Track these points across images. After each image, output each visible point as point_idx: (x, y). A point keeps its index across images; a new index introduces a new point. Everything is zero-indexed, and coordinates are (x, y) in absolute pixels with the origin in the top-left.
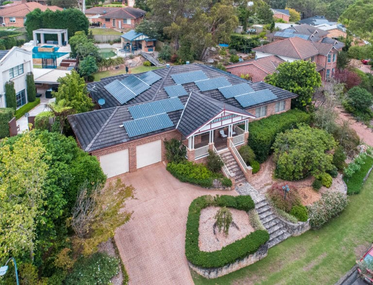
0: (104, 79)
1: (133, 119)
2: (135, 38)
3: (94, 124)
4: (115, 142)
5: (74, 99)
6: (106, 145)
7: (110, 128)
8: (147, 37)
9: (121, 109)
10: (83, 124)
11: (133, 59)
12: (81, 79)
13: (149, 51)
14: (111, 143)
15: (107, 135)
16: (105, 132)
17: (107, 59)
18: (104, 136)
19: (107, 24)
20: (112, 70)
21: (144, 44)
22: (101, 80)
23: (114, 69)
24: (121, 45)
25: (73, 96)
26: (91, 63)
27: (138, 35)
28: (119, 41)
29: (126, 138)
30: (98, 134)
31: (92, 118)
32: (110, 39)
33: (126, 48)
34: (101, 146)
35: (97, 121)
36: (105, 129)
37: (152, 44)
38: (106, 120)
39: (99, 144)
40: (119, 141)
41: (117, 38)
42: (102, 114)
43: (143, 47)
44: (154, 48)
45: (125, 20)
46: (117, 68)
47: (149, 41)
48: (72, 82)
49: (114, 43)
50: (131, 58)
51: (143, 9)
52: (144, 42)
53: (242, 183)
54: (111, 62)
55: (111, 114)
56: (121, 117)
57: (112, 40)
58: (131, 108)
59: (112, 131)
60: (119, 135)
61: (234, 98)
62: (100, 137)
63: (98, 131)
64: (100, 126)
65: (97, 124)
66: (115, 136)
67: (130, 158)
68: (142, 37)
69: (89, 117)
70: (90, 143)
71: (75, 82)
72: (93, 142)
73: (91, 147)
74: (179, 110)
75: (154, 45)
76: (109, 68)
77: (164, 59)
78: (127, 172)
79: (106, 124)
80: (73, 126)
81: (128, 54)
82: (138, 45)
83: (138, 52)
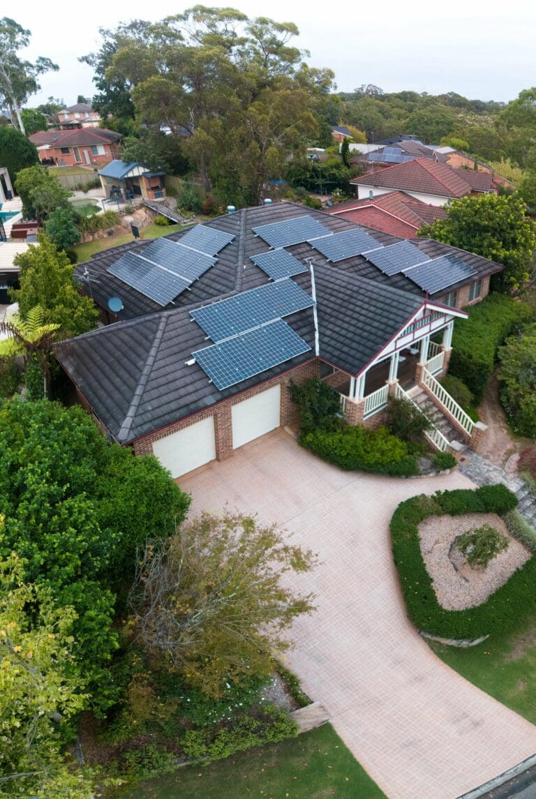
0: (98, 254)
1: (211, 341)
2: (127, 173)
3: (119, 362)
4: (187, 405)
5: (58, 304)
6: (167, 417)
7: (163, 371)
8: (147, 170)
9: (173, 319)
10: (91, 365)
11: (134, 215)
12: (60, 254)
13: (156, 198)
14: (178, 409)
15: (162, 390)
16: (154, 384)
17: (89, 217)
18: (155, 393)
19: (66, 158)
20: (101, 237)
21: (144, 186)
22: (93, 256)
23: (105, 236)
24: (102, 192)
25: (53, 296)
26: (65, 222)
27: (129, 168)
28: (97, 185)
29: (212, 394)
30: (139, 391)
31: (109, 345)
32: (80, 181)
33: (113, 195)
34: (156, 422)
35: (125, 355)
36: (153, 375)
37: (158, 183)
38: (148, 351)
39: (149, 416)
40: (195, 402)
41: (92, 179)
42: (131, 336)
43: (144, 191)
44: (164, 190)
45: (94, 147)
46: (110, 234)
47: (152, 177)
48: (45, 261)
49: (89, 189)
50: (129, 212)
51: (114, 131)
52: (144, 179)
53: (464, 456)
54: (98, 222)
55: (155, 332)
56: (181, 339)
57: (84, 183)
58: (197, 311)
59: (170, 377)
60: (191, 388)
61: (401, 274)
62: (146, 398)
63: (137, 381)
64: (137, 367)
65: (125, 361)
66: (182, 392)
67: (220, 433)
68: (138, 171)
69: (101, 344)
70: (125, 416)
71: (52, 262)
72: (131, 412)
73: (131, 429)
74: (304, 311)
75: (161, 184)
76: (96, 235)
77: (190, 210)
78: (211, 461)
79: (150, 360)
80: (70, 370)
81: (122, 206)
82: (132, 188)
83: (137, 201)
